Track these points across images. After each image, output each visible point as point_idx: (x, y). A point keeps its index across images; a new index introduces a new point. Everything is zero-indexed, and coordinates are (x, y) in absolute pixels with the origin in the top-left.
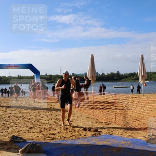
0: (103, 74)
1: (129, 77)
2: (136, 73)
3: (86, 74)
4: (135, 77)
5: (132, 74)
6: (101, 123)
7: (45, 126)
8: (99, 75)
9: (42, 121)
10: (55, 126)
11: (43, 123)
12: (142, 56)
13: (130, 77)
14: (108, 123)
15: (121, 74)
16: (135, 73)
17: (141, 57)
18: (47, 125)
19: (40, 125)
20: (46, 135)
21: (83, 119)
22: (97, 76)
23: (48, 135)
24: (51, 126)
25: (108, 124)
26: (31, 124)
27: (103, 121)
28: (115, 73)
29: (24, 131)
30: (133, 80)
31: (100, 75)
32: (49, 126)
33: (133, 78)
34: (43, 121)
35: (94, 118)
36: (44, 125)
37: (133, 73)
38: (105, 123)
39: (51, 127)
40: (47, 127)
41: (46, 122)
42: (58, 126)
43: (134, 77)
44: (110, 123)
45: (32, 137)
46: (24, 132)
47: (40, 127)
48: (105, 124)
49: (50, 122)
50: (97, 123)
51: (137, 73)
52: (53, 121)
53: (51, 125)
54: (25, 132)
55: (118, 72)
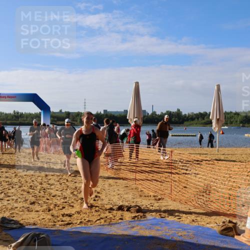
0: (154, 113)
1: (196, 119)
2: (208, 113)
3: (126, 111)
4: (206, 120)
5: (201, 114)
6: (148, 196)
7: (56, 201)
8: (148, 114)
9: (52, 191)
10: (72, 201)
11: (53, 195)
12: (218, 86)
13: (198, 119)
14: (159, 197)
15: (183, 114)
16: (206, 113)
17: (216, 87)
18: (59, 198)
19: (48, 198)
20: (58, 217)
21: (118, 190)
22: (144, 117)
23: (61, 217)
24: (65, 200)
25: (160, 199)
26: (33, 196)
27: (152, 194)
28: (173, 112)
29: (20, 208)
30: (202, 124)
31: (150, 114)
32: (63, 200)
33: (203, 121)
34: (54, 192)
35: (136, 188)
36: (54, 198)
37: (202, 112)
38: (154, 196)
39: (66, 202)
40: (59, 203)
41: (59, 193)
42: (77, 201)
43: (203, 119)
44: (163, 197)
45: (34, 220)
46: (21, 210)
47: (47, 201)
48: (154, 198)
49: (64, 194)
50: (141, 196)
51: (210, 113)
52: (69, 192)
53: (65, 198)
54: (23, 211)
55: (179, 110)
